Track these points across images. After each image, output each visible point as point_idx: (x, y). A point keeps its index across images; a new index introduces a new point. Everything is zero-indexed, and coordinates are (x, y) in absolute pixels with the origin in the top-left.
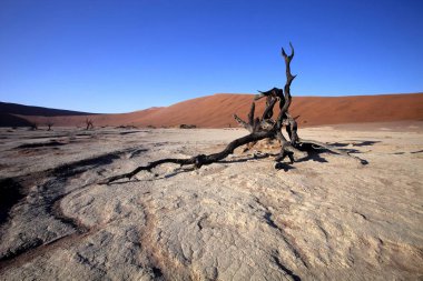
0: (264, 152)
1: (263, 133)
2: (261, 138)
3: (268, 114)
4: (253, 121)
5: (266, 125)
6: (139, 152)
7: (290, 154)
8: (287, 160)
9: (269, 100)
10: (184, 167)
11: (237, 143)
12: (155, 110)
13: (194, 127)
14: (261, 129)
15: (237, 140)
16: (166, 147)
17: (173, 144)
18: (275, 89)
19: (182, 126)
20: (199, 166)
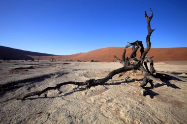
0: (132, 78)
1: (131, 66)
2: (130, 69)
3: (134, 55)
4: (125, 59)
5: (132, 61)
6: (63, 74)
7: (151, 81)
8: (149, 85)
9: (134, 47)
10: (80, 87)
11: (115, 73)
12: (81, 54)
13: (97, 61)
14: (129, 64)
15: (115, 71)
16: (79, 72)
17: (83, 70)
18: (137, 41)
19: (92, 61)
20: (89, 87)
